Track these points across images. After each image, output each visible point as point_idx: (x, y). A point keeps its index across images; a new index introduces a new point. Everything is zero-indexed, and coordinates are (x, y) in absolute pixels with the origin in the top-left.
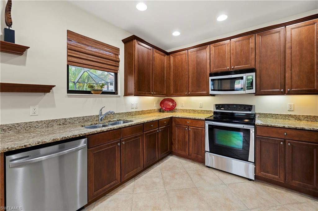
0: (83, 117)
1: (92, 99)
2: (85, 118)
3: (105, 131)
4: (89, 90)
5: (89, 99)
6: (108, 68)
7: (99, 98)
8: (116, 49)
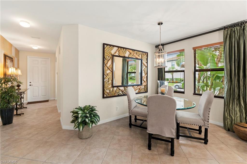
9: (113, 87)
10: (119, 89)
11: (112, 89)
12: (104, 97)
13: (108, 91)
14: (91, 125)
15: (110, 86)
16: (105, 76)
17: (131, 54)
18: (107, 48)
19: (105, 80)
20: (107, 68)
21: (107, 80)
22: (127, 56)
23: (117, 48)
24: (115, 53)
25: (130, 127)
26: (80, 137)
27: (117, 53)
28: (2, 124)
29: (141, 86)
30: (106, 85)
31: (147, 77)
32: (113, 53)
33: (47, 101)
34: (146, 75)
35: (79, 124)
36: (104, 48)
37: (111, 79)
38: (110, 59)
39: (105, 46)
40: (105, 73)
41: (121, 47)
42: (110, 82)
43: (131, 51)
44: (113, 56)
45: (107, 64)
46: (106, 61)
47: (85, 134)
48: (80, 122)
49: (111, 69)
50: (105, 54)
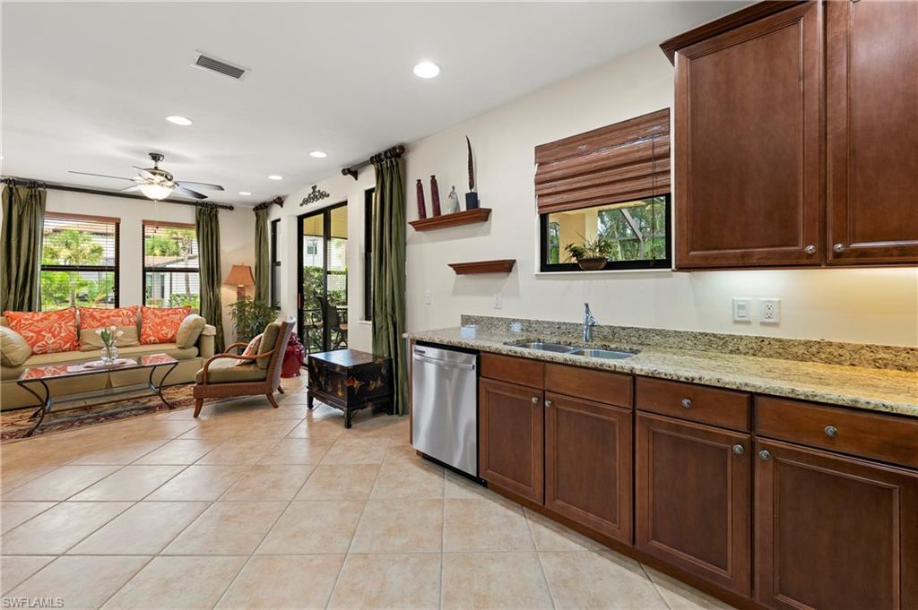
0: (558, 323)
1: (581, 282)
2: (563, 327)
3: (503, 355)
4: (574, 260)
5: (575, 282)
6: (628, 189)
7: (599, 281)
8: (657, 115)
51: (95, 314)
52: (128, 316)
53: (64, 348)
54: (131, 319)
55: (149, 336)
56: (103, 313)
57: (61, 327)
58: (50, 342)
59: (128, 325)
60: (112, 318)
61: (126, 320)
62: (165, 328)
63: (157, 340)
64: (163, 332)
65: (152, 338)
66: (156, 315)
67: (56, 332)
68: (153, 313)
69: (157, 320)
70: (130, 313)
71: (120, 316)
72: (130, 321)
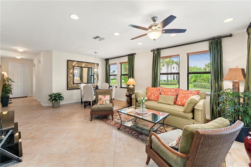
9: (74, 84)
10: (78, 85)
11: (73, 85)
12: (68, 89)
13: (70, 86)
14: (59, 100)
15: (72, 83)
16: (68, 78)
17: (86, 65)
18: (69, 62)
19: (68, 80)
20: (70, 73)
21: (70, 80)
22: (84, 66)
23: (76, 62)
24: (75, 65)
25: (82, 104)
26: (53, 107)
27: (77, 64)
28: (1, 106)
29: (93, 84)
30: (69, 83)
31: (98, 78)
32: (74, 65)
33: (26, 97)
34: (97, 77)
35: (53, 100)
36: (68, 63)
37: (72, 79)
38: (71, 68)
39: (69, 61)
40: (68, 76)
41: (79, 62)
42: (72, 81)
43: (86, 63)
44: (74, 66)
45: (70, 71)
46: (69, 70)
47: (56, 105)
48: (53, 99)
49: (72, 74)
50: (69, 65)
51: (164, 90)
52: (173, 92)
53: (156, 100)
54: (174, 93)
55: (179, 102)
56: (166, 90)
57: (156, 93)
58: (153, 97)
59: (173, 96)
60: (168, 92)
61: (172, 94)
62: (185, 99)
63: (181, 105)
64: (184, 101)
65: (179, 103)
66: (183, 93)
67: (154, 95)
68: (182, 92)
69: (183, 96)
70: (174, 91)
71: (170, 92)
72: (174, 94)
